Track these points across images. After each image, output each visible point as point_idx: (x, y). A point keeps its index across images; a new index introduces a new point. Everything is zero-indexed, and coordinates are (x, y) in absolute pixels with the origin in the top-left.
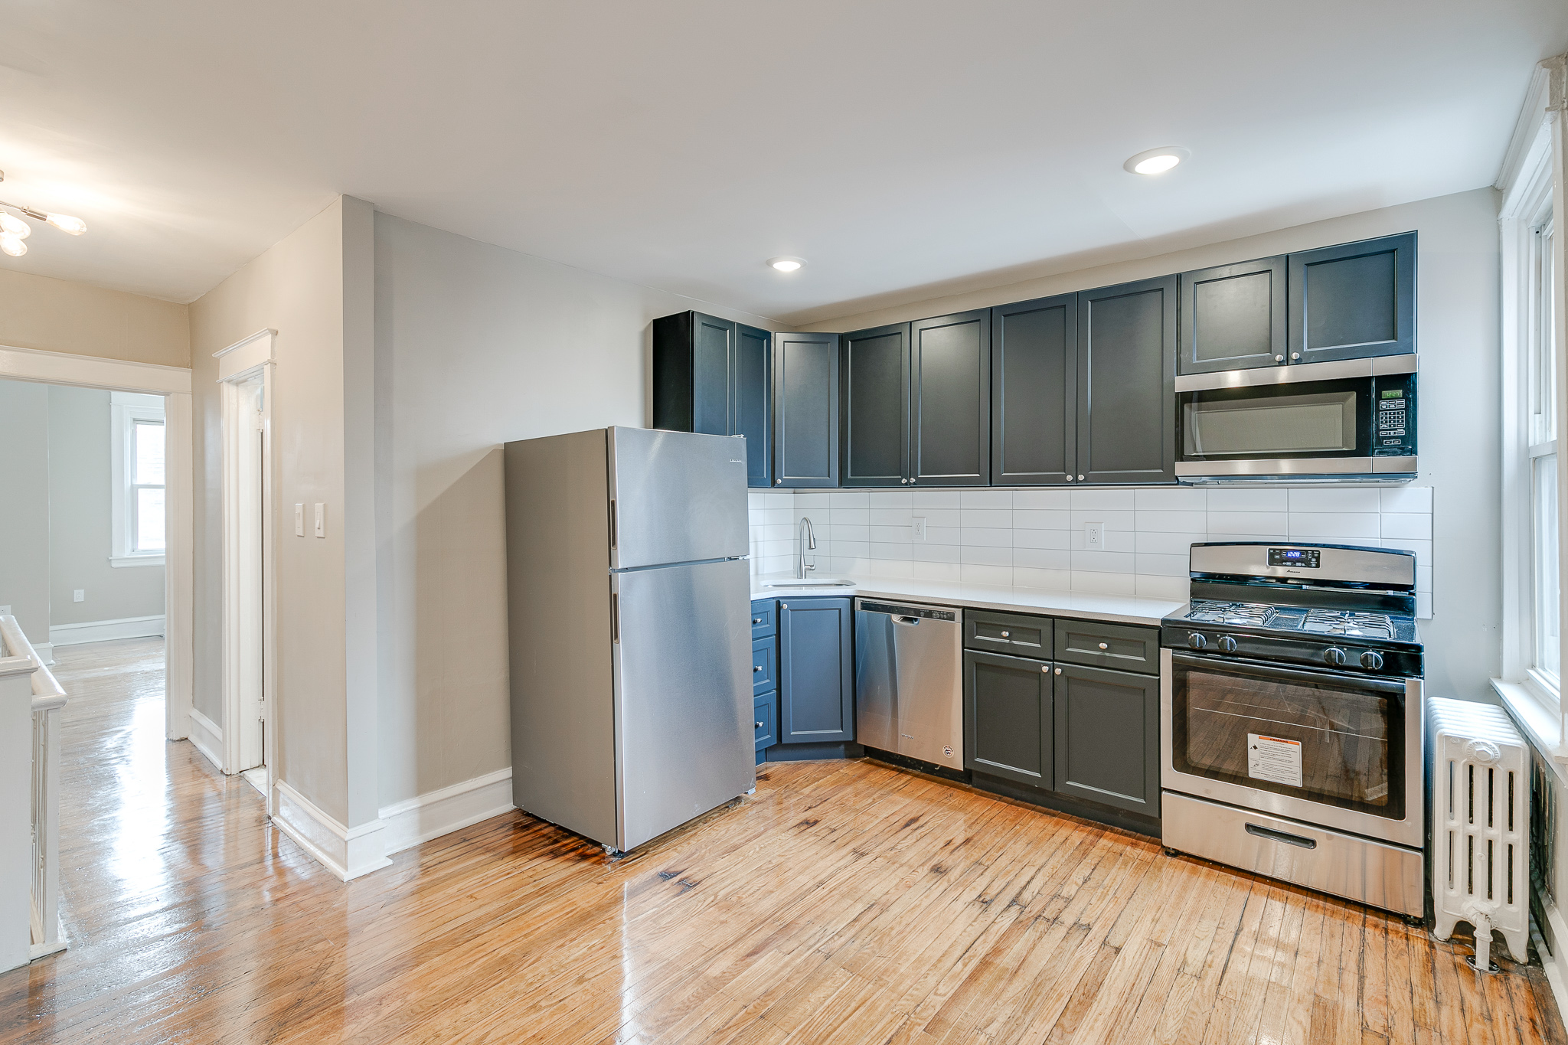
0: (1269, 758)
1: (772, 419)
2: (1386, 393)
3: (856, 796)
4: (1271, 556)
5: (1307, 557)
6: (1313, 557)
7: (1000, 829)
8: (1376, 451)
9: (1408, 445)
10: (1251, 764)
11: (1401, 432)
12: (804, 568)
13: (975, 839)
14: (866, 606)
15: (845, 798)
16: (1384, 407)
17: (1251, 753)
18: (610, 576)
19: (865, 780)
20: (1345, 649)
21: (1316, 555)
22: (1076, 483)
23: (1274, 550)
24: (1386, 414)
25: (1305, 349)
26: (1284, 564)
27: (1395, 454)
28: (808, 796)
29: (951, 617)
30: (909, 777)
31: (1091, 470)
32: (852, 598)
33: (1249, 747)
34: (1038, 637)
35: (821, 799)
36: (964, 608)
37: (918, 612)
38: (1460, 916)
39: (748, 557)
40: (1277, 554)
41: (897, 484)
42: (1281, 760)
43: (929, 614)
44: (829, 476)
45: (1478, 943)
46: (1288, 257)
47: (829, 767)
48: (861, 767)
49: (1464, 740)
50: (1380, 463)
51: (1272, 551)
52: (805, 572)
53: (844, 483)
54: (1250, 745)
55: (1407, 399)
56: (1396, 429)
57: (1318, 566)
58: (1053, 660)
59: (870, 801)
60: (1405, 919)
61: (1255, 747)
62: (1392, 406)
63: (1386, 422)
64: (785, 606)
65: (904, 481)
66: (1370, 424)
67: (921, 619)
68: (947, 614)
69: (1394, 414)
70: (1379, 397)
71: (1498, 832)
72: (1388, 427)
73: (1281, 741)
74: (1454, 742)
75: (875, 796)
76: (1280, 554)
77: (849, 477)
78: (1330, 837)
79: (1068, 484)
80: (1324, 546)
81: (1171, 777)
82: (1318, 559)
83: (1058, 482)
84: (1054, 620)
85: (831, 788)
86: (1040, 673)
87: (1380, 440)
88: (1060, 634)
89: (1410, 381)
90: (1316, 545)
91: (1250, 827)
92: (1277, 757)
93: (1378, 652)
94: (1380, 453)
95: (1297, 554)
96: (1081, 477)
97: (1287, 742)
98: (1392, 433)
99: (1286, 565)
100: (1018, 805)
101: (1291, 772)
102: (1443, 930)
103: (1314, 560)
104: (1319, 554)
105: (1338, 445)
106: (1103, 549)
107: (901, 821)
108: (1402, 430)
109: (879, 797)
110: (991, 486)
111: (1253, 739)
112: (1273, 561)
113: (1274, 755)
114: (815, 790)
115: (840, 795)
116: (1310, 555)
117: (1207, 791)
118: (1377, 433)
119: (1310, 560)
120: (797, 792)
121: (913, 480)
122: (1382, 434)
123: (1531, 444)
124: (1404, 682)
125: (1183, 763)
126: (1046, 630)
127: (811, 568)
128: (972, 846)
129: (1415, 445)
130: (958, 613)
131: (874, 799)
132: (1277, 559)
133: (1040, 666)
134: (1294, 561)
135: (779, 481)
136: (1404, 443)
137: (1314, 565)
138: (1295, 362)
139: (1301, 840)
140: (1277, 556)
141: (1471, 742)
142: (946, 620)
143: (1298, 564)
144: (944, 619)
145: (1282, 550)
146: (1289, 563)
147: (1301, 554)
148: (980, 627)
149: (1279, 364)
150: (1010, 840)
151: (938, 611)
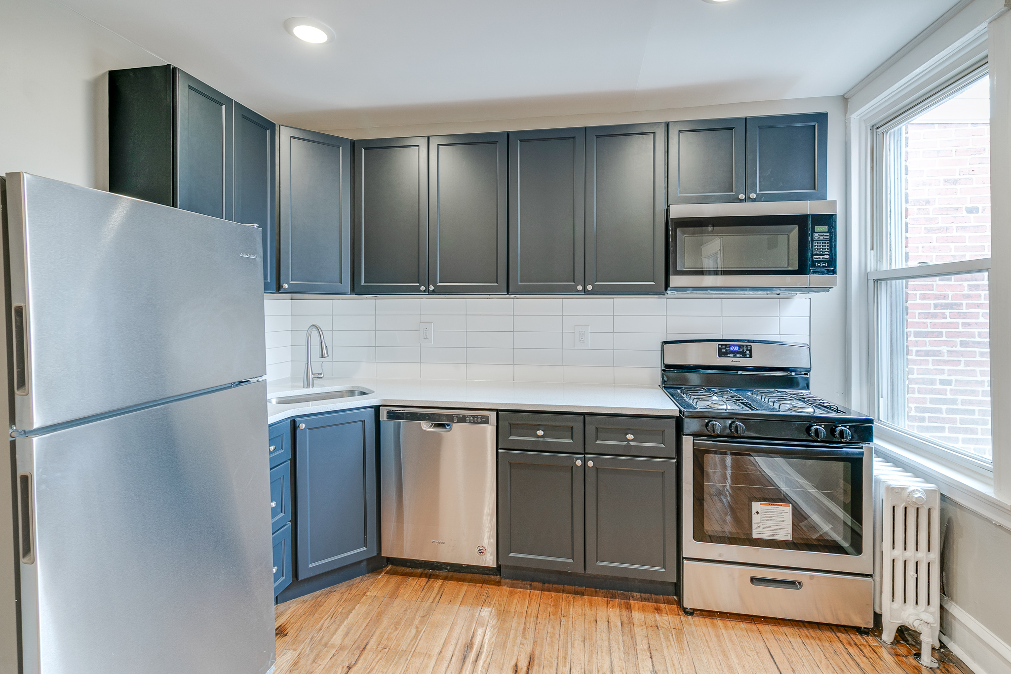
0: (768, 520)
1: (277, 219)
2: (818, 229)
3: (396, 629)
4: (720, 349)
5: (743, 349)
6: (747, 350)
7: (550, 630)
8: (812, 271)
9: (830, 267)
10: (754, 526)
11: (827, 257)
12: (311, 376)
13: (537, 653)
14: (392, 415)
15: (386, 636)
16: (817, 238)
17: (755, 518)
18: (13, 444)
19: (398, 600)
20: (823, 426)
21: (749, 348)
22: (585, 292)
23: (722, 345)
24: (818, 243)
25: (758, 192)
26: (729, 355)
27: (823, 273)
28: (342, 648)
29: (485, 421)
30: (440, 582)
31: (596, 282)
32: (377, 409)
33: (753, 513)
34: (570, 433)
35: (358, 648)
36: (498, 411)
37: (451, 418)
38: (899, 622)
39: (264, 378)
40: (724, 348)
41: (415, 291)
42: (777, 521)
43: (462, 420)
44: (341, 282)
45: (923, 645)
46: (746, 119)
47: (353, 592)
48: (387, 581)
49: (903, 489)
50: (813, 279)
51: (720, 346)
52: (313, 381)
53: (356, 289)
54: (754, 511)
55: (831, 233)
56: (823, 255)
57: (751, 356)
58: (584, 454)
59: (414, 631)
60: (859, 631)
61: (757, 513)
62: (822, 238)
63: (818, 250)
64: (303, 426)
65: (423, 288)
66: (807, 251)
67: (456, 426)
68: (481, 418)
69: (823, 243)
70: (813, 231)
71: (922, 555)
72: (819, 253)
73: (777, 505)
74: (897, 491)
75: (416, 622)
76: (725, 348)
77: (363, 283)
78: (812, 577)
79: (578, 293)
80: (754, 341)
81: (691, 547)
82: (750, 351)
83: (569, 292)
84: (584, 417)
85: (364, 625)
86: (572, 468)
87: (814, 262)
88: (590, 429)
89: (832, 220)
90: (749, 341)
91: (754, 580)
92: (774, 518)
93: (845, 426)
94: (814, 272)
95: (736, 348)
96: (590, 287)
97: (781, 505)
98: (821, 257)
99: (730, 357)
100: (549, 590)
101: (784, 529)
102: (888, 636)
103: (748, 352)
104: (751, 347)
105: (784, 266)
106: (589, 348)
107: (456, 653)
108: (827, 256)
109: (421, 622)
110: (508, 294)
111: (756, 506)
112: (721, 354)
113: (771, 517)
114: (347, 634)
115: (378, 633)
116: (745, 349)
117: (720, 555)
118: (812, 257)
119: (746, 352)
120: (326, 645)
121: (432, 288)
122: (815, 258)
123: (869, 270)
124: (862, 448)
125: (700, 535)
126: (578, 427)
127: (319, 376)
128: (539, 666)
129: (835, 267)
130: (493, 416)
131: (417, 627)
132: (724, 352)
133: (573, 461)
134: (735, 353)
135: (286, 286)
136: (829, 266)
137: (748, 356)
138: (754, 200)
139: (792, 583)
140: (724, 350)
141: (909, 490)
142: (480, 423)
143: (738, 355)
144: (478, 423)
145: (726, 345)
146: (732, 355)
147: (740, 347)
148: (514, 428)
149: (741, 201)
150: (567, 643)
151: (472, 416)
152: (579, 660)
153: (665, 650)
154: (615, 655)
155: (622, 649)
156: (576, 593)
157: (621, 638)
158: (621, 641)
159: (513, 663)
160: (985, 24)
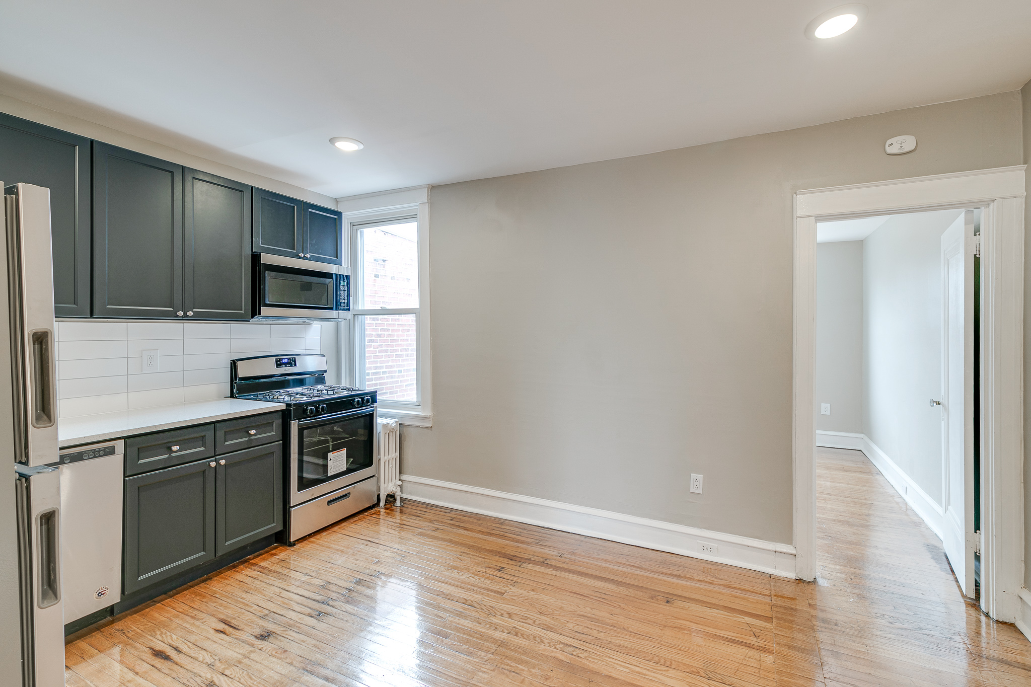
0: (336, 463)
2: (342, 283)
4: (276, 362)
5: (290, 361)
8: (339, 308)
10: (329, 469)
11: (346, 301)
13: (224, 617)
16: (341, 289)
17: (329, 463)
20: (360, 398)
21: (294, 360)
22: (183, 318)
23: (277, 359)
24: (342, 292)
25: (309, 253)
26: (282, 366)
27: (344, 310)
29: (111, 451)
31: (194, 309)
33: (328, 461)
34: (202, 442)
36: (123, 438)
38: (386, 493)
40: (278, 361)
42: (340, 460)
43: (77, 457)
46: (302, 202)
49: (388, 425)
54: (329, 459)
55: (348, 287)
56: (345, 299)
57: (295, 365)
58: (215, 456)
60: (371, 507)
61: (331, 460)
62: (343, 289)
63: (342, 296)
68: (106, 450)
69: (344, 292)
70: (340, 284)
72: (342, 298)
73: (339, 450)
74: (386, 427)
78: (354, 487)
79: (179, 318)
80: (297, 355)
81: (295, 498)
82: (295, 362)
84: (215, 425)
86: (205, 470)
87: (340, 304)
88: (220, 434)
89: (348, 279)
90: (294, 355)
91: (329, 503)
92: (338, 460)
93: (368, 397)
95: (286, 360)
96: (190, 314)
97: (341, 449)
101: (343, 465)
102: (383, 502)
111: (330, 455)
112: (278, 365)
113: (336, 460)
116: (292, 361)
117: (312, 496)
118: (339, 300)
119: (292, 363)
122: (341, 301)
124: (373, 407)
125: (301, 487)
126: (209, 435)
130: (121, 444)
133: (207, 464)
134: (286, 364)
136: (347, 306)
138: (307, 259)
139: (345, 496)
140: (278, 363)
141: (390, 424)
142: (104, 455)
143: (288, 366)
144: (100, 456)
145: (280, 359)
146: (284, 366)
147: (288, 360)
148: (141, 452)
149: (300, 258)
150: (237, 600)
151: (91, 450)
152: (257, 599)
153: (299, 564)
154: (275, 583)
155: (276, 579)
156: (204, 581)
157: (268, 577)
158: (271, 578)
159: (212, 631)
160: (418, 204)
